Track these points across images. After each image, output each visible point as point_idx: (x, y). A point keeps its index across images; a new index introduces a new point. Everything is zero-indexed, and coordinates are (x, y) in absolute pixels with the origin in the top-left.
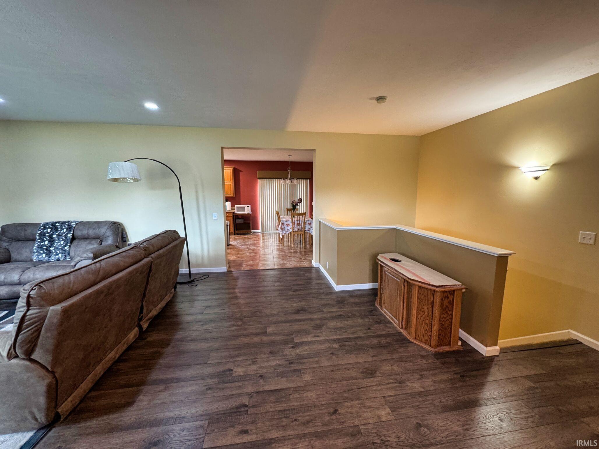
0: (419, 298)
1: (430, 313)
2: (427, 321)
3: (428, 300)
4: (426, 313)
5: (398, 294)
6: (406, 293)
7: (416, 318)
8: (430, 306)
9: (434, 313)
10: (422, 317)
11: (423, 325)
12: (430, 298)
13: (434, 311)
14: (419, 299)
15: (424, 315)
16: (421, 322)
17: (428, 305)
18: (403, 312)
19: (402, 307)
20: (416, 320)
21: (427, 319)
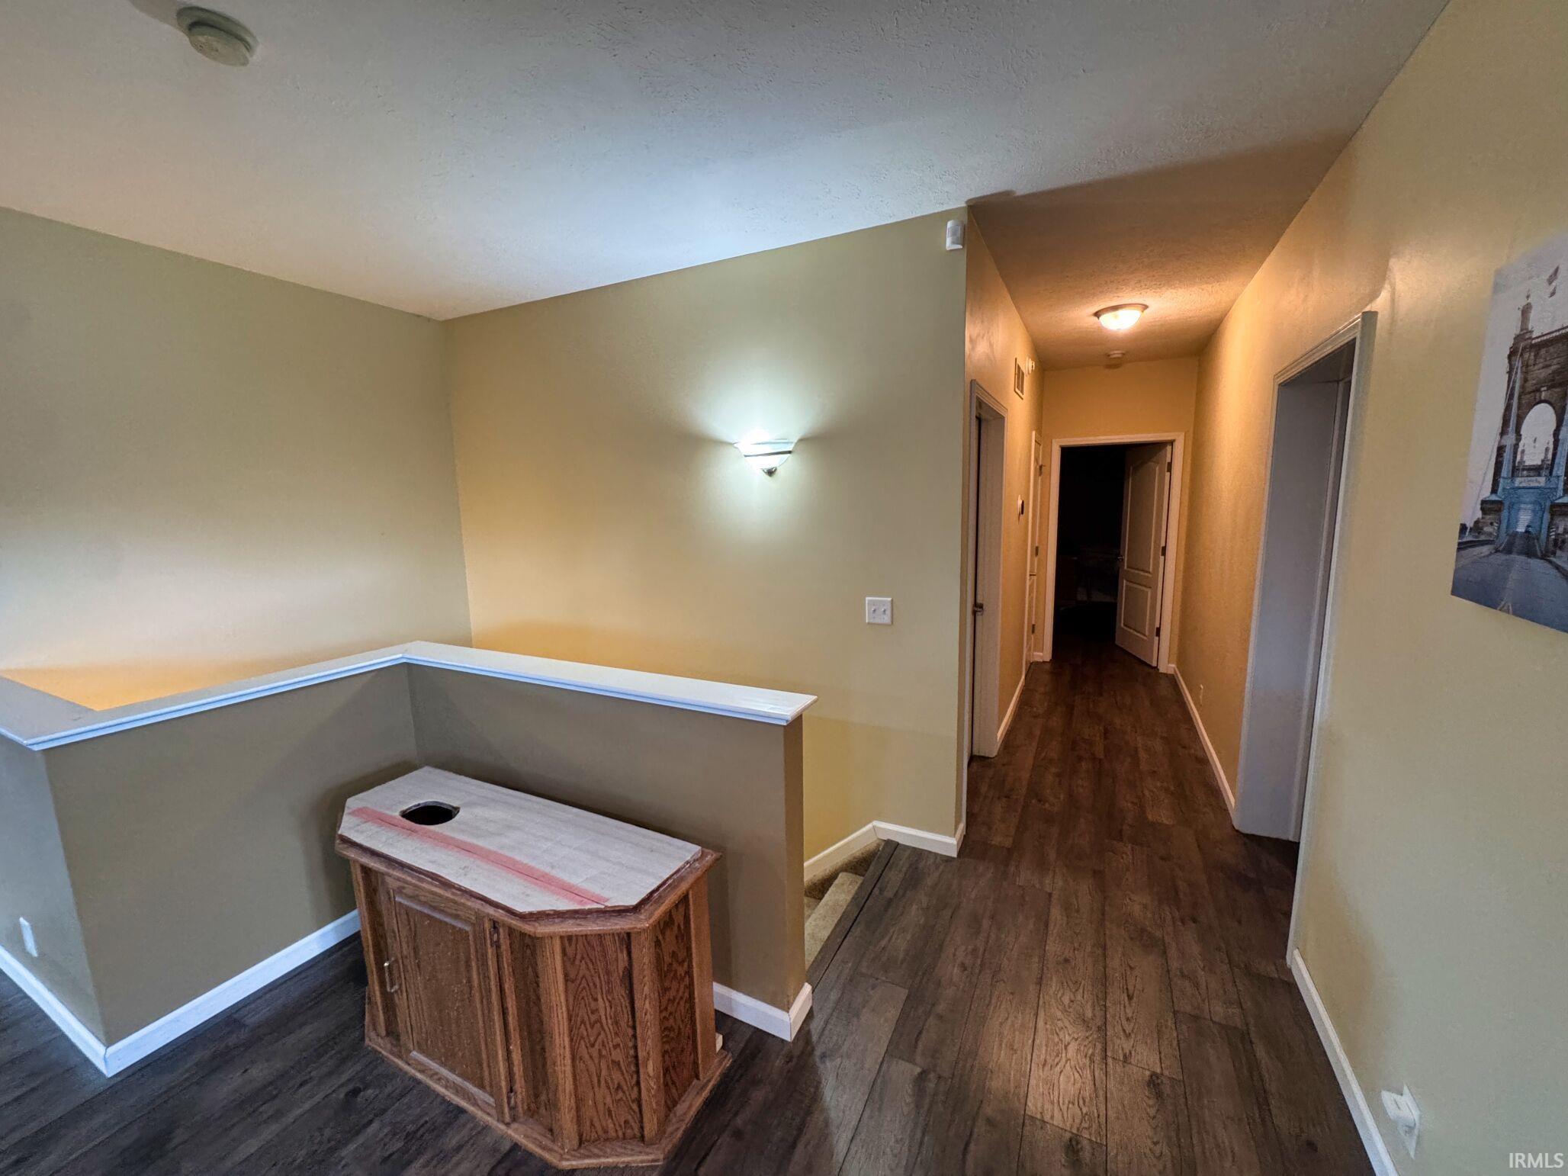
0: (572, 976)
1: (625, 1019)
2: (618, 1055)
3: (608, 973)
4: (609, 1025)
5: (471, 988)
6: (507, 970)
7: (573, 1059)
8: (620, 992)
9: (638, 1014)
10: (593, 1046)
11: (604, 1073)
12: (617, 960)
13: (637, 1005)
14: (573, 981)
15: (603, 1035)
16: (593, 1069)
17: (610, 991)
18: (508, 1052)
19: (499, 1038)
20: (574, 1066)
21: (616, 1046)
